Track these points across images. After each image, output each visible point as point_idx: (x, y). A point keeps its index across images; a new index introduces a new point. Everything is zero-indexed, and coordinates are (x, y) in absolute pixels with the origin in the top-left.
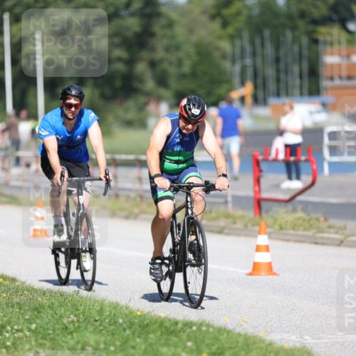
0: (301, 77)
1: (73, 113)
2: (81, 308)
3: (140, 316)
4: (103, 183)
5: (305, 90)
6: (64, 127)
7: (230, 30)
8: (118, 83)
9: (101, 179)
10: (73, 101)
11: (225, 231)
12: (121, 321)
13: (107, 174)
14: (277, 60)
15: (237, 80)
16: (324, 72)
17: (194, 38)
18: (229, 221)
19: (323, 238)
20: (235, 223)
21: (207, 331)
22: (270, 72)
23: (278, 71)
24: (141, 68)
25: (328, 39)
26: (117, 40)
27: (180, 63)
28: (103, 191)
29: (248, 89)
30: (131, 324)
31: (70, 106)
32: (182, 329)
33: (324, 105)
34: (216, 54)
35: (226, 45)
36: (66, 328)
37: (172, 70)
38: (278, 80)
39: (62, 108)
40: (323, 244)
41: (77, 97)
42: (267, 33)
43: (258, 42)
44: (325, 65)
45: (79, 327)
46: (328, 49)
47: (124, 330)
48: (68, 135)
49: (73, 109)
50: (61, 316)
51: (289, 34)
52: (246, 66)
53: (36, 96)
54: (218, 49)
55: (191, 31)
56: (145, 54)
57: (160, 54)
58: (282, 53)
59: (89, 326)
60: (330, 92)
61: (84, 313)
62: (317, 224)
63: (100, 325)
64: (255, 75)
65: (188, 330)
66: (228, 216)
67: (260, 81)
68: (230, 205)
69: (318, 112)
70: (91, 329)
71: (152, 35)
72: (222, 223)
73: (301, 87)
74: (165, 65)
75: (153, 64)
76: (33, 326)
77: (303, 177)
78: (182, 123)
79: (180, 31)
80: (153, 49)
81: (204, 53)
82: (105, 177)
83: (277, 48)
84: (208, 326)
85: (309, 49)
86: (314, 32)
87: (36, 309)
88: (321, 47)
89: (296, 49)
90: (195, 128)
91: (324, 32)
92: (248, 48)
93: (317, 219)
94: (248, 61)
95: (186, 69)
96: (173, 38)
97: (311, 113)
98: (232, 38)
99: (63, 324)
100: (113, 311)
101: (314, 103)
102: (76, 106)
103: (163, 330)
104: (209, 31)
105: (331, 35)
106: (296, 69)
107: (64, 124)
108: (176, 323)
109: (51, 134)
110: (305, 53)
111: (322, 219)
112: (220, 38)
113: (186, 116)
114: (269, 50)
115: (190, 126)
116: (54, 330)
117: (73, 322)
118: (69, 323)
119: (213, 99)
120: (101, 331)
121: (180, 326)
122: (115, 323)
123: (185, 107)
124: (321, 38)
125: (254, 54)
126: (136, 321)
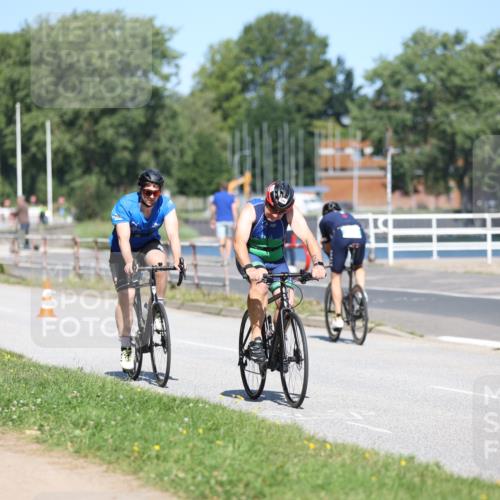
0: (297, 167)
1: (152, 200)
2: (84, 385)
3: (140, 392)
4: (177, 272)
5: (301, 181)
6: (141, 214)
7: (230, 122)
8: (123, 171)
9: (175, 269)
10: (152, 188)
11: (223, 313)
12: (121, 397)
13: (181, 263)
14: (275, 152)
15: (236, 170)
16: (319, 163)
17: (196, 129)
18: (226, 303)
19: (315, 321)
20: (232, 305)
21: (204, 408)
22: (268, 162)
23: (275, 162)
24: (145, 157)
25: (323, 132)
26: (122, 130)
27: (182, 153)
28: (177, 280)
29: (247, 179)
30: (132, 401)
31: (149, 193)
32: (179, 405)
33: (318, 194)
34: (217, 145)
35: (226, 137)
36: (70, 403)
37: (175, 160)
38: (275, 170)
39: (139, 194)
40: (315, 327)
41: (156, 183)
42: (265, 126)
43: (257, 133)
44: (320, 156)
45: (82, 402)
46: (323, 141)
47: (125, 405)
48: (145, 222)
49: (152, 196)
50: (65, 392)
51: (286, 127)
52: (245, 156)
53: (45, 182)
54: (218, 140)
55: (194, 123)
56: (148, 143)
57: (164, 144)
58: (279, 144)
59: (91, 402)
60: (324, 182)
61: (87, 389)
62: (310, 307)
63: (102, 401)
64: (254, 165)
65: (186, 407)
66: (225, 299)
67: (258, 171)
68: (228, 288)
69: (313, 201)
70: (93, 403)
71: (157, 126)
72: (220, 305)
73: (297, 177)
74: (169, 154)
75: (156, 154)
76: (39, 401)
77: (297, 263)
78: (267, 211)
79: (183, 123)
80: (158, 140)
81: (205, 144)
82: (180, 266)
83: (275, 140)
84: (205, 403)
85: (305, 140)
86: (310, 125)
87: (41, 384)
88: (316, 140)
89: (293, 141)
90: (281, 216)
91: (319, 125)
92: (247, 140)
93: (310, 303)
94: (247, 152)
95: (188, 158)
96: (176, 129)
97: (306, 202)
98: (232, 129)
99: (67, 399)
100: (114, 387)
101: (309, 193)
102: (155, 193)
103: (162, 406)
104: (210, 123)
105: (326, 128)
106: (293, 160)
107: (142, 210)
108: (174, 400)
109: (124, 220)
110: (301, 145)
111: (315, 303)
112: (221, 129)
113: (272, 204)
114: (267, 141)
115: (275, 215)
116: (58, 405)
117: (76, 397)
118: (72, 398)
119: (213, 187)
120: (102, 406)
121: (178, 402)
122: (117, 398)
123: (272, 194)
124: (316, 131)
125: (253, 145)
126: (136, 397)
